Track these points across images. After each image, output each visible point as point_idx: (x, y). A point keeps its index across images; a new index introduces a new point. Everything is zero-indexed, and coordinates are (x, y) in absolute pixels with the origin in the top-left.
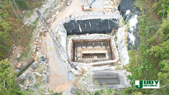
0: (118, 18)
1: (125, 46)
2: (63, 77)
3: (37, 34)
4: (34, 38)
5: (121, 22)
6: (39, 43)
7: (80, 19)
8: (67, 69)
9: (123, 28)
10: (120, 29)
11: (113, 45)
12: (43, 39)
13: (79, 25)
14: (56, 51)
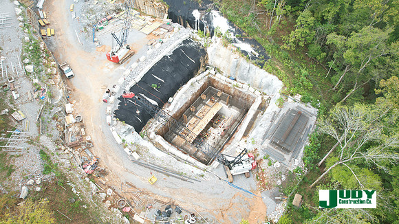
0: (188, 36)
1: (251, 65)
2: (236, 200)
3: (89, 184)
4: (89, 200)
5: (199, 38)
6: (112, 197)
7: (132, 84)
8: (222, 182)
9: (211, 45)
10: (209, 51)
11: (226, 83)
12: (109, 183)
13: (143, 95)
14: (168, 175)
